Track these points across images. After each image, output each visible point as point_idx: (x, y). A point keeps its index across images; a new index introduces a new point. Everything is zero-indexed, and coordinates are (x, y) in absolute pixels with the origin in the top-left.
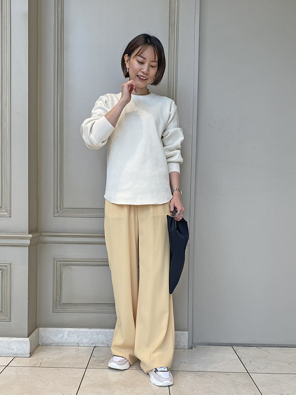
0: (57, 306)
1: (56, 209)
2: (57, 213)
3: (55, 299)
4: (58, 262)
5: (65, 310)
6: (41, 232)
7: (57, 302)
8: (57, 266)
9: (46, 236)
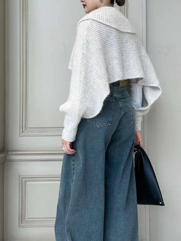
0: (23, 220)
1: (21, 129)
2: (22, 132)
3: (20, 215)
4: (23, 179)
5: (30, 224)
6: (7, 151)
7: (23, 217)
8: (22, 182)
9: (12, 155)
